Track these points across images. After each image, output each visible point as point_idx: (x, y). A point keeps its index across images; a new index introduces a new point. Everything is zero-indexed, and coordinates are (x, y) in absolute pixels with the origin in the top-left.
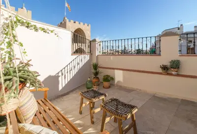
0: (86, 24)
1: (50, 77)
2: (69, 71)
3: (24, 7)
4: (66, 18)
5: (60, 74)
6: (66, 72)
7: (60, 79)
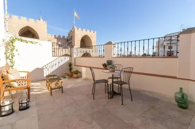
0: (92, 32)
1: (38, 68)
2: (51, 66)
3: (41, 19)
4: (75, 27)
5: (45, 67)
6: (49, 66)
7: (45, 70)
